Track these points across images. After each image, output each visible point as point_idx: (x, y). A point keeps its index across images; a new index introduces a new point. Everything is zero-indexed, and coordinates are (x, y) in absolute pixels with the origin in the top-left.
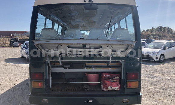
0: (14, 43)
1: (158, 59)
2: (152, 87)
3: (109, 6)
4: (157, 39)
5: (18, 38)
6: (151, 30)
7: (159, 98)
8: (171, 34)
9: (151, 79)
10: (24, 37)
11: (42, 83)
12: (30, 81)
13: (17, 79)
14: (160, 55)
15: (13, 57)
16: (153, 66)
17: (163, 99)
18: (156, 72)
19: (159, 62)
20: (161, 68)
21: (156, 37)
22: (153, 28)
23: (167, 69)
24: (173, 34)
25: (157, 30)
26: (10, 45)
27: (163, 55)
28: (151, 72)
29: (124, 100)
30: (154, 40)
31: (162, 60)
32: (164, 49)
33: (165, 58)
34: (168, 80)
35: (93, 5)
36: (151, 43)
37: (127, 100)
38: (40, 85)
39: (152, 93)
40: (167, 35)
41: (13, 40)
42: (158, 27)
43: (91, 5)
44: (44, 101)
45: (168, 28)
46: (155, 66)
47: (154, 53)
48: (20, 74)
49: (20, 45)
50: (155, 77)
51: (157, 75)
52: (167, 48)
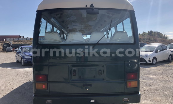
0: (8, 48)
1: (151, 62)
2: (148, 88)
3: (108, 10)
4: (148, 43)
5: (12, 43)
6: (142, 34)
7: (155, 98)
8: (161, 38)
9: (145, 81)
10: (18, 42)
11: (46, 84)
12: (34, 83)
13: (14, 83)
14: (152, 58)
15: (7, 62)
16: (146, 68)
17: (159, 98)
18: (150, 74)
19: (152, 65)
20: (154, 71)
21: (147, 41)
22: (144, 33)
23: (160, 71)
24: (163, 38)
25: (148, 35)
26: (3, 50)
27: (155, 58)
28: (145, 74)
29: (125, 99)
30: (146, 44)
31: (154, 62)
32: (156, 52)
33: (157, 61)
34: (162, 81)
35: (94, 9)
36: (144, 47)
37: (127, 99)
38: (44, 86)
39: (148, 94)
40: (158, 39)
41: (6, 45)
42: (149, 31)
43: (93, 10)
44: (48, 102)
45: (158, 33)
46: (149, 69)
47: (146, 56)
48: (16, 78)
49: (13, 50)
50: (150, 79)
51: (151, 76)
52: (159, 51)
